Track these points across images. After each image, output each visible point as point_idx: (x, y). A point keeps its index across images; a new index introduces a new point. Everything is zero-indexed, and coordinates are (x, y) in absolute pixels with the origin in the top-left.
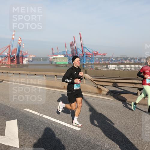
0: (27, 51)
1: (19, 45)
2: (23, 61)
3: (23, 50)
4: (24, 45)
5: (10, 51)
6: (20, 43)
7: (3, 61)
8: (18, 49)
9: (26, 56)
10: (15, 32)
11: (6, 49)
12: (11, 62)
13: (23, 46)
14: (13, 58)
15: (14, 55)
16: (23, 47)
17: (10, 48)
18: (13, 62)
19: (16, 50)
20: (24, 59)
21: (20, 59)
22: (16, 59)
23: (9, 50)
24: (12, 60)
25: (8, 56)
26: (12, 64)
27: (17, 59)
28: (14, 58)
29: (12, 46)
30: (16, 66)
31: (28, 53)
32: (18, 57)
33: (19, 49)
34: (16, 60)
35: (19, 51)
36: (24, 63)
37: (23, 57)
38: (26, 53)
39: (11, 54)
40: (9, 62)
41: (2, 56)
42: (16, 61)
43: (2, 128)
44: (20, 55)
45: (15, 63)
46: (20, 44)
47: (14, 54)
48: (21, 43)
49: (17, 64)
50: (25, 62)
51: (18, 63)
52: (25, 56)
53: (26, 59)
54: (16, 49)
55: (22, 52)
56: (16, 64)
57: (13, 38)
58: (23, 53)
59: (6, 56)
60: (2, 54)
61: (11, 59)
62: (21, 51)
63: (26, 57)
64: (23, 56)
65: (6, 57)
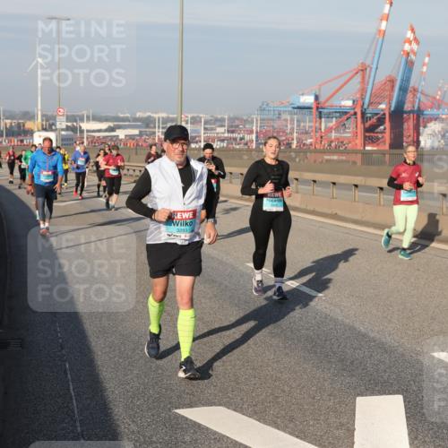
0: (440, 89)
1: (407, 61)
2: (418, 134)
3: (422, 86)
4: (427, 60)
5: (363, 91)
6: (412, 51)
7: (333, 135)
8: (402, 80)
9: (435, 112)
10: (391, 4)
11: (348, 81)
12: (365, 137)
13: (424, 64)
14: (374, 120)
15: (383, 106)
16: (425, 69)
17: (363, 78)
18: (373, 141)
19: (393, 87)
20: (425, 127)
21: (405, 126)
22: (387, 124)
23: (359, 86)
24: (371, 131)
25: (355, 114)
26: (368, 148)
27: (392, 128)
28: (381, 121)
29: (374, 66)
30: (387, 156)
31: (446, 100)
32: (398, 115)
33: (406, 80)
34: (388, 131)
35: (404, 90)
36: (422, 144)
37: (420, 119)
38: (435, 98)
39: (370, 103)
40: (359, 141)
41: (330, 113)
42: (387, 136)
43: (342, 425)
44: (407, 107)
45: (384, 142)
46: (412, 57)
47: (380, 104)
48: (415, 54)
49: (391, 146)
50: (426, 142)
51: (397, 144)
52: (428, 112)
53: (434, 127)
54: (392, 81)
55: (419, 95)
56: (387, 147)
57: (380, 31)
58: (423, 99)
59: (346, 113)
60: (327, 104)
61: (367, 125)
62: (415, 90)
63: (436, 119)
64: (418, 114)
65: (345, 117)
